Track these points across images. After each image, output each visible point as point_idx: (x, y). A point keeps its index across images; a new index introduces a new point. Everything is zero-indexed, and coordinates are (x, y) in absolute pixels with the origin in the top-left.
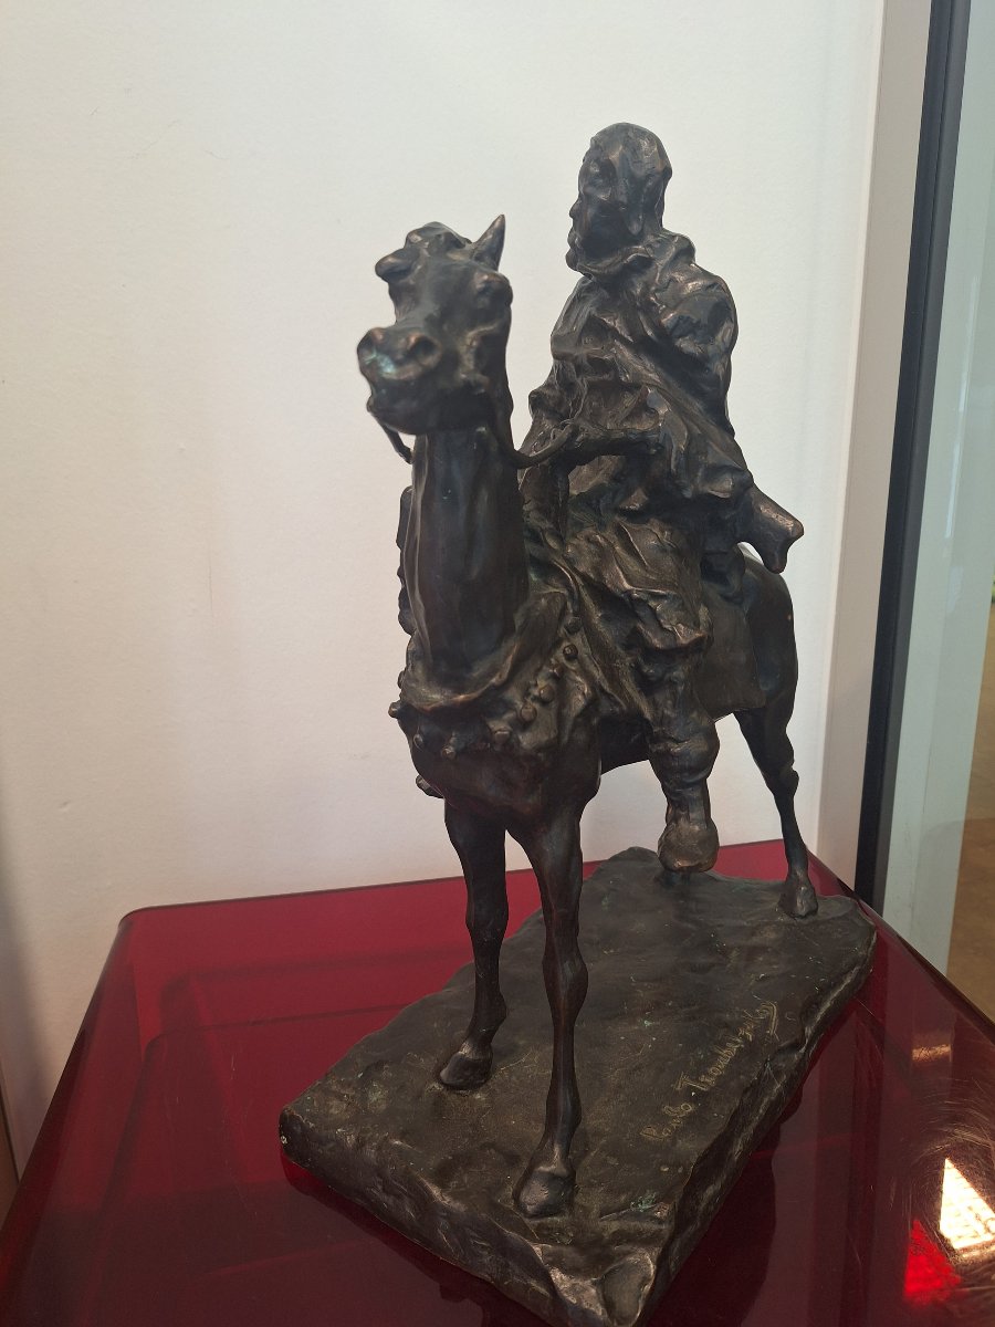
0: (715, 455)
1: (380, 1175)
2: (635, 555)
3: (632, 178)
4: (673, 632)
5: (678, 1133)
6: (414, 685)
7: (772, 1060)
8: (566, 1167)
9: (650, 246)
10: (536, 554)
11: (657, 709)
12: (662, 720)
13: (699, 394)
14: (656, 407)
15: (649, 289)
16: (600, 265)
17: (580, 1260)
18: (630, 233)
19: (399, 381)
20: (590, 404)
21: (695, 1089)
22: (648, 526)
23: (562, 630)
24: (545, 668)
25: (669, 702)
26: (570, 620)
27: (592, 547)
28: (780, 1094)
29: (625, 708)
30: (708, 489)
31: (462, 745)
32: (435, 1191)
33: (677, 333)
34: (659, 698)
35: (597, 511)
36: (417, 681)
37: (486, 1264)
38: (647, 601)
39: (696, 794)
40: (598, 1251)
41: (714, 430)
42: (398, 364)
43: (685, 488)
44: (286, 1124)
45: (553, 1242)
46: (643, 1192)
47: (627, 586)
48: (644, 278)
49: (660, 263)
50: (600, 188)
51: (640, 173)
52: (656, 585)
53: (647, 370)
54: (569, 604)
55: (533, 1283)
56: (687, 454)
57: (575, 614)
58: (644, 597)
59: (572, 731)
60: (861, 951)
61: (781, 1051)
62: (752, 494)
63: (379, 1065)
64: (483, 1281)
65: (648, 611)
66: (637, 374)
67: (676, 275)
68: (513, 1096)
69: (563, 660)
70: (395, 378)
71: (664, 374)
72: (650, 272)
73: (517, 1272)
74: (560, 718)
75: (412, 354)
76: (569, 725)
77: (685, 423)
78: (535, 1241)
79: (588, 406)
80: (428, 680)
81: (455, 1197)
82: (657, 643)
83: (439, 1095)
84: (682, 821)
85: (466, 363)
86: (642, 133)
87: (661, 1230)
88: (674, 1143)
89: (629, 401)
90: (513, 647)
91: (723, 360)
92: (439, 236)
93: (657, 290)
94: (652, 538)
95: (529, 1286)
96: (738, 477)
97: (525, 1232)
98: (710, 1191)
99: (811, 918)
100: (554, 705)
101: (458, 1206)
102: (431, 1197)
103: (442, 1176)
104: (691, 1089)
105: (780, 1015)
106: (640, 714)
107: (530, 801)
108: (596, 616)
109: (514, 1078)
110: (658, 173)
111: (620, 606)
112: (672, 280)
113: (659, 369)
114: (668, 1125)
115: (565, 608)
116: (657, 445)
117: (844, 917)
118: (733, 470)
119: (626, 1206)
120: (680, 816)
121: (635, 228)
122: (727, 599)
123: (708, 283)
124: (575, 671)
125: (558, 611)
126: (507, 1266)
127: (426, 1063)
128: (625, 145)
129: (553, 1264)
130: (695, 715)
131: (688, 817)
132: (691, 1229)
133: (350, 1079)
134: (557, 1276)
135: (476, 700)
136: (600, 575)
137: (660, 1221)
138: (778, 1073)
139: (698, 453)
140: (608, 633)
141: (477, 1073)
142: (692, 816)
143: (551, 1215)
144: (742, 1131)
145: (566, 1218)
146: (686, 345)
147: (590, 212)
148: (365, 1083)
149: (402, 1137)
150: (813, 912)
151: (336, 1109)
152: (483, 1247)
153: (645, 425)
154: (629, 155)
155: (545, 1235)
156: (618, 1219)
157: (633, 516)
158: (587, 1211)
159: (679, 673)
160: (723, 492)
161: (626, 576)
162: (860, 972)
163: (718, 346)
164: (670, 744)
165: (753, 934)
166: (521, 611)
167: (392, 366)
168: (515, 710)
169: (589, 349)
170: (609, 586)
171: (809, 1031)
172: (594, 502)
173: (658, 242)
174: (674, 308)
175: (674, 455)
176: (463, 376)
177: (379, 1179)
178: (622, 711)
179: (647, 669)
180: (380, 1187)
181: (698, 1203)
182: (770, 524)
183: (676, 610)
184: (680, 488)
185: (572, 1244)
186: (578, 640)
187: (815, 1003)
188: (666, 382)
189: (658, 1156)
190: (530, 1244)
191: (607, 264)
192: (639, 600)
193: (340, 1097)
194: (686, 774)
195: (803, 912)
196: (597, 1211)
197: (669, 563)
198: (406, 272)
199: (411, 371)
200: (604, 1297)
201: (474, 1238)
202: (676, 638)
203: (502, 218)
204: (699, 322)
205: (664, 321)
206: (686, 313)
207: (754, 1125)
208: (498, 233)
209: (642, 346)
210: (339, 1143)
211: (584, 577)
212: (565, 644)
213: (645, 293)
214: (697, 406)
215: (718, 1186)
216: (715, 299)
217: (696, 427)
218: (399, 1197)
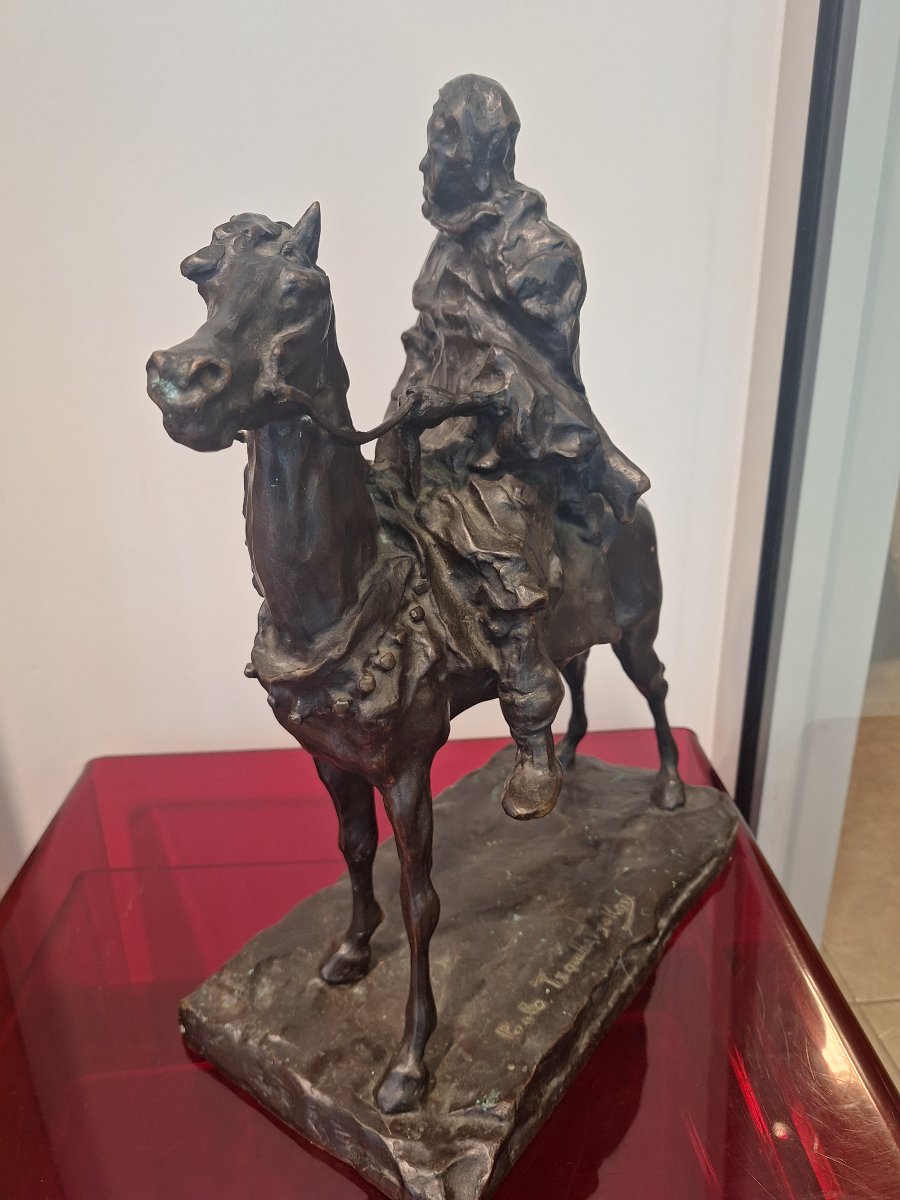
0: (564, 414)
1: (260, 1068)
2: (486, 513)
3: (477, 135)
4: (515, 595)
5: (528, 1030)
6: (263, 651)
7: (624, 955)
8: (420, 1070)
9: (498, 202)
10: (386, 516)
11: (503, 662)
12: (509, 673)
13: (548, 352)
14: (503, 369)
15: (497, 248)
16: (450, 220)
17: (427, 1154)
18: (477, 189)
19: (183, 407)
20: (447, 358)
21: (550, 987)
22: (500, 483)
23: (409, 594)
24: (388, 634)
25: (515, 656)
26: (417, 582)
27: (444, 507)
28: (630, 986)
29: (470, 664)
30: (555, 449)
31: (307, 712)
32: (306, 1085)
33: (523, 294)
34: (506, 651)
35: (451, 469)
36: (266, 646)
37: (349, 1152)
38: (492, 563)
39: (541, 740)
40: (442, 1146)
41: (562, 390)
42: (183, 390)
43: (532, 448)
44: (184, 1017)
45: (404, 1137)
46: (488, 1093)
47: (473, 547)
48: (494, 236)
49: (508, 221)
50: (446, 144)
51: (485, 129)
52: (502, 545)
53: (496, 328)
54: (417, 567)
55: (386, 1172)
56: (533, 416)
57: (423, 576)
58: (489, 559)
59: (417, 690)
60: (720, 843)
61: (634, 946)
62: (605, 447)
63: (270, 960)
64: (345, 1164)
65: (493, 573)
66: (489, 334)
67: (525, 232)
68: (388, 989)
69: (409, 622)
70: (180, 404)
71: (515, 332)
72: (498, 231)
73: (373, 1160)
74: (403, 682)
75: (195, 380)
76: (413, 686)
77: (532, 386)
78: (388, 1136)
79: (445, 361)
80: (277, 647)
81: (323, 1090)
82: (500, 601)
83: (321, 991)
84: (527, 766)
85: (268, 371)
86: (490, 85)
87: (501, 1127)
88: (523, 1041)
89: (480, 359)
90: (353, 618)
91: (570, 320)
92: (247, 231)
93: (504, 249)
94: (500, 494)
95: (382, 1175)
96: (585, 436)
97: (381, 1128)
98: (554, 1083)
99: (679, 810)
100: (397, 670)
101: (327, 1100)
102: (302, 1091)
103: (314, 1072)
104: (546, 985)
105: (637, 911)
106: (488, 667)
107: (375, 760)
108: (446, 573)
109: (391, 973)
110: (502, 129)
111: (467, 566)
112: (520, 238)
113: (510, 327)
114: (521, 1023)
115: (412, 570)
116: (504, 408)
117: (710, 808)
118: (580, 429)
119: (472, 1103)
120: (526, 760)
121: (482, 185)
122: (585, 540)
123: (555, 241)
124: (420, 633)
125: (405, 576)
126: (365, 1155)
127: (312, 958)
128: (469, 100)
129: (402, 1157)
130: (539, 667)
131: (532, 761)
132: (532, 1121)
133: (241, 975)
134: (404, 1166)
135: (314, 674)
136: (448, 535)
137: (501, 1119)
138: (629, 967)
139: (545, 414)
140: (457, 591)
141: (356, 971)
142: (536, 760)
143: (405, 1111)
144: (590, 1025)
145: (418, 1114)
146: (532, 305)
147: (438, 168)
148: (254, 980)
149: (283, 1032)
150: (681, 805)
151: (228, 1003)
152: (346, 1138)
153: (491, 388)
154: (472, 111)
155: (398, 1130)
156: (465, 1115)
157: (485, 473)
158: (439, 1105)
159: (523, 630)
160: (571, 451)
161: (473, 537)
162: (718, 863)
163: (565, 306)
164: (515, 695)
165: (624, 826)
166: (368, 577)
167: (176, 391)
168: (355, 681)
169: (446, 303)
170: (457, 547)
171: (663, 923)
172: (448, 459)
173: (506, 198)
174: (520, 270)
175: (520, 419)
176: (264, 385)
177: (259, 1070)
178: (468, 668)
179: (494, 626)
180: (261, 1078)
181: (541, 1096)
182: (620, 478)
183: (520, 571)
184: (527, 450)
185: (421, 1139)
186: (426, 602)
187: (672, 896)
188: (516, 340)
189: (508, 1054)
190: (384, 1139)
191: (459, 219)
192: (484, 562)
193: (231, 992)
194: (530, 723)
195: (671, 804)
196: (448, 1107)
197: (518, 521)
198: (212, 271)
199: (196, 396)
200: (445, 1188)
201: (338, 1129)
202: (517, 600)
203: (318, 203)
204: (545, 283)
205: (510, 281)
206: (532, 274)
207: (602, 1017)
208: (313, 221)
209: (492, 304)
210: (228, 1037)
211: (435, 536)
212: (413, 606)
213: (494, 252)
214: (545, 366)
215: (562, 1078)
216: (562, 259)
217: (543, 389)
218: (277, 1088)
